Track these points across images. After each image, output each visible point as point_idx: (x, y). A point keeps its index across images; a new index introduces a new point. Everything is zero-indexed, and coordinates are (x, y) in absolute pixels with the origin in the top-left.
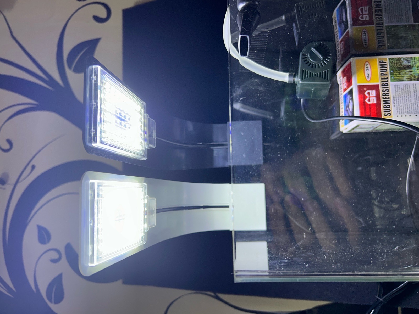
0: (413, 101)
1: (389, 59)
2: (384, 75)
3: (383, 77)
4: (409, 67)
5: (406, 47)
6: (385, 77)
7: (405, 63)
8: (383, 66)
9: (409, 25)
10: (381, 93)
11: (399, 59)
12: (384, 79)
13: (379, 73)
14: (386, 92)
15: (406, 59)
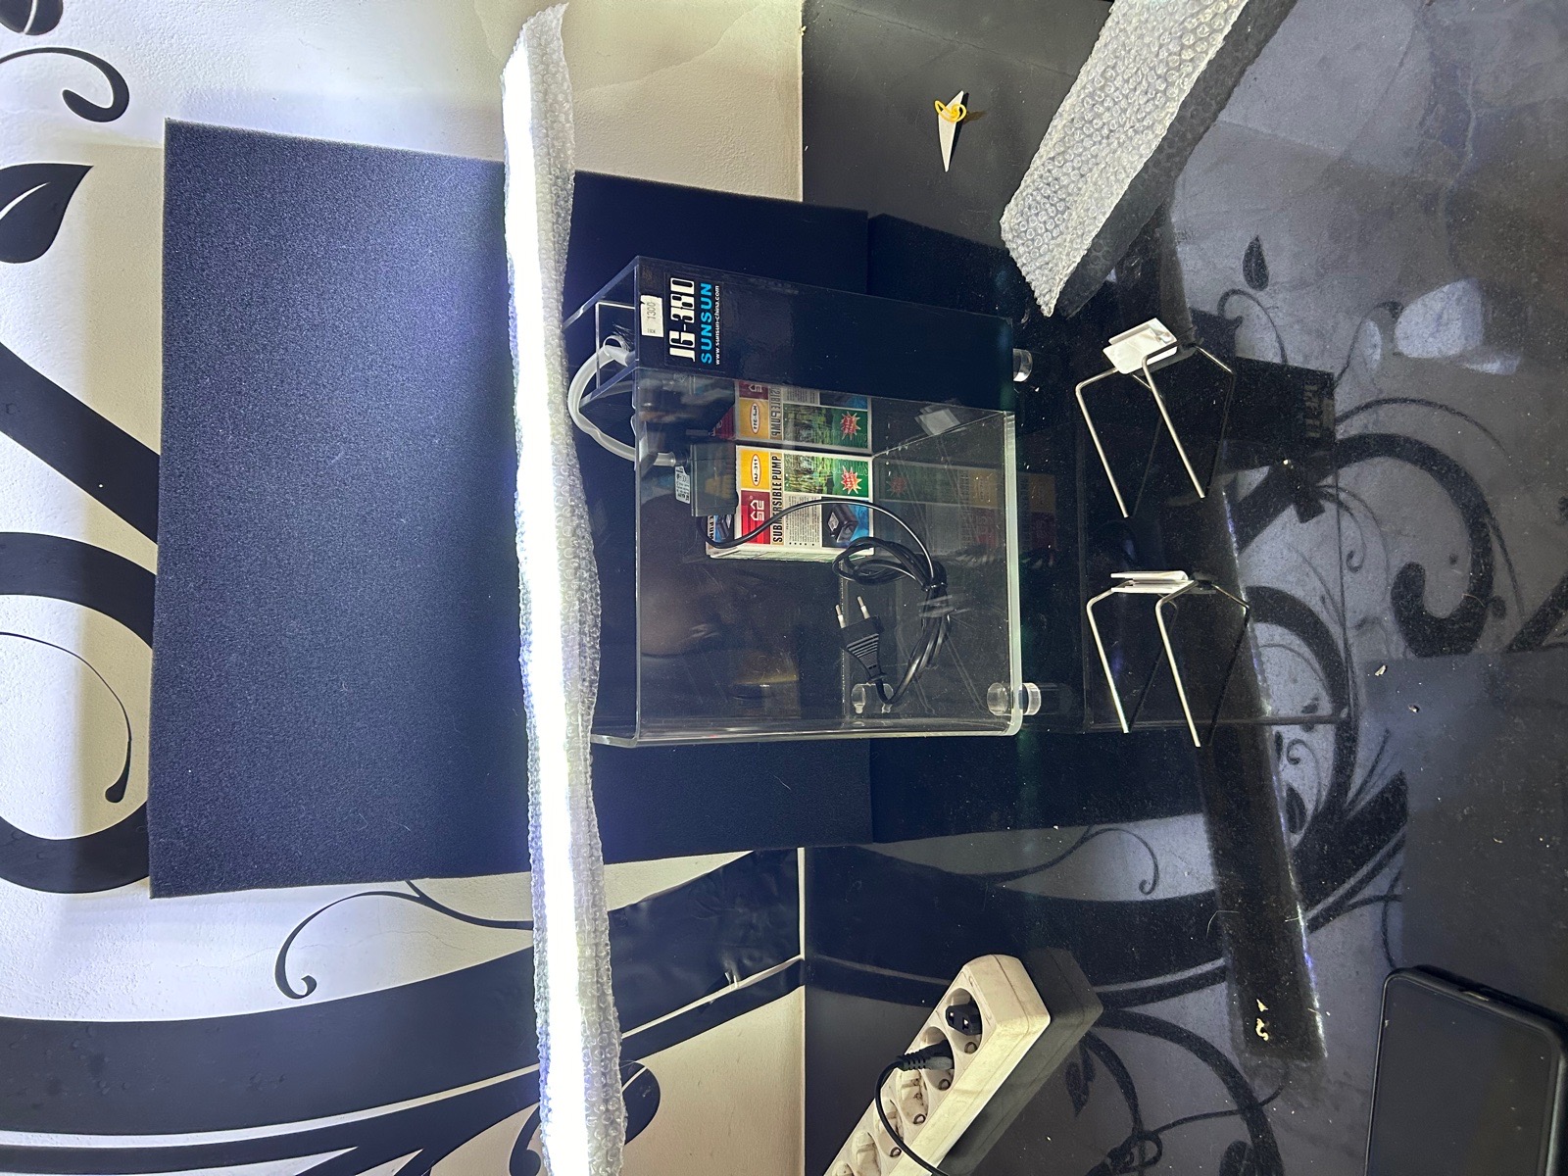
0: (811, 524)
1: (785, 455)
2: (777, 479)
3: (775, 482)
4: (809, 472)
5: (806, 439)
6: (778, 482)
7: (805, 465)
8: (775, 465)
9: (814, 407)
10: (772, 506)
11: (797, 458)
12: (777, 485)
13: (770, 475)
14: (778, 506)
15: (807, 459)
